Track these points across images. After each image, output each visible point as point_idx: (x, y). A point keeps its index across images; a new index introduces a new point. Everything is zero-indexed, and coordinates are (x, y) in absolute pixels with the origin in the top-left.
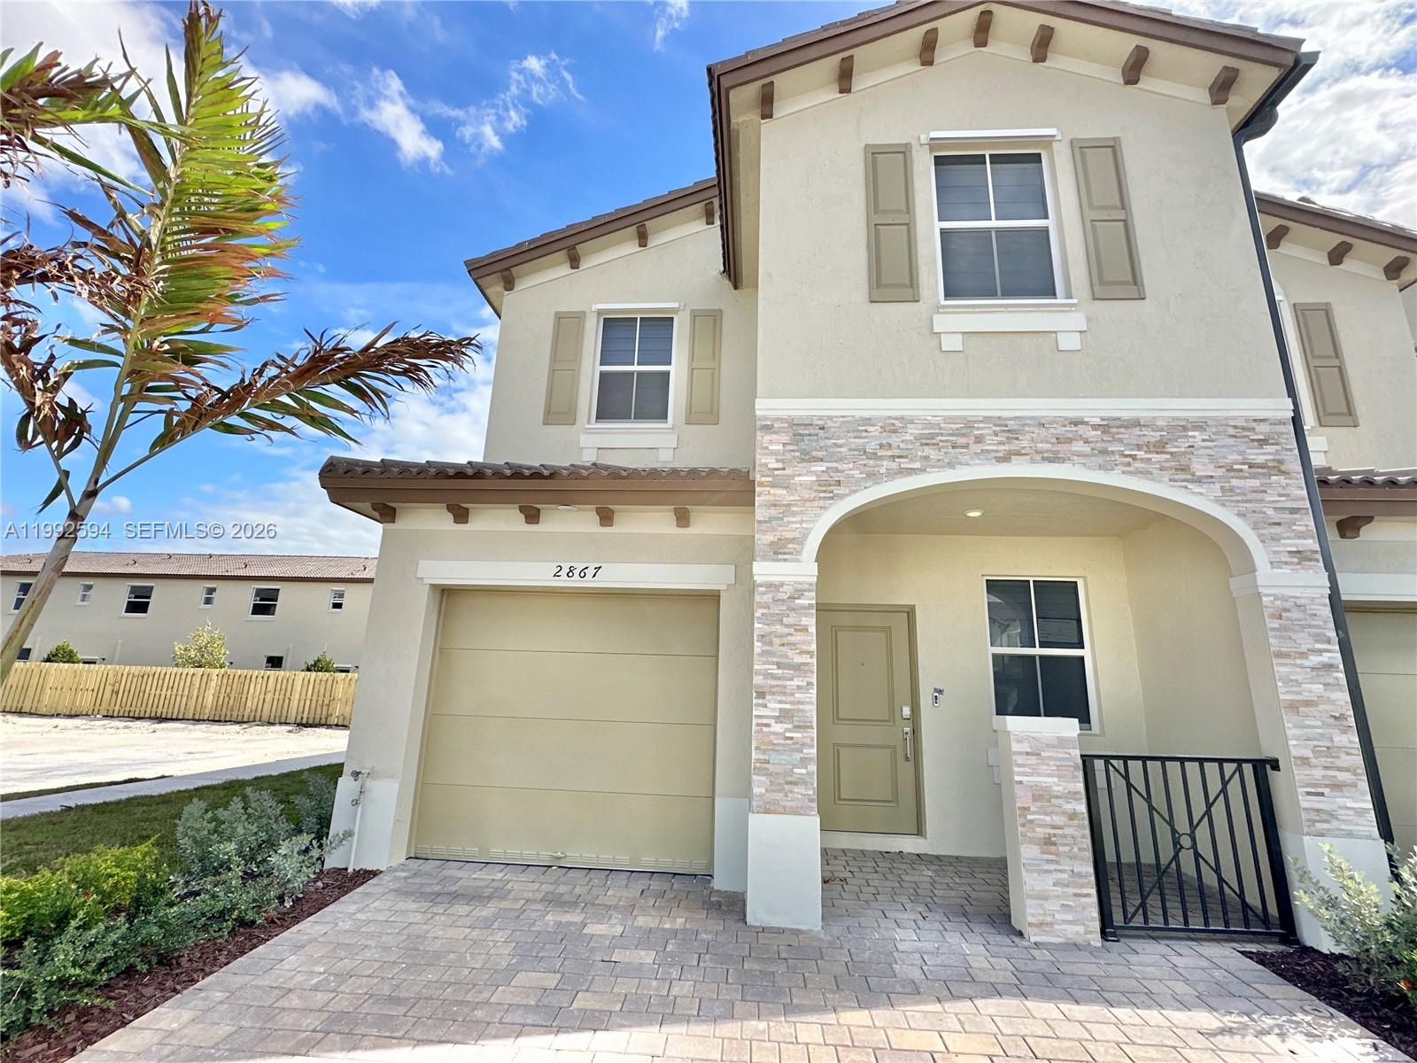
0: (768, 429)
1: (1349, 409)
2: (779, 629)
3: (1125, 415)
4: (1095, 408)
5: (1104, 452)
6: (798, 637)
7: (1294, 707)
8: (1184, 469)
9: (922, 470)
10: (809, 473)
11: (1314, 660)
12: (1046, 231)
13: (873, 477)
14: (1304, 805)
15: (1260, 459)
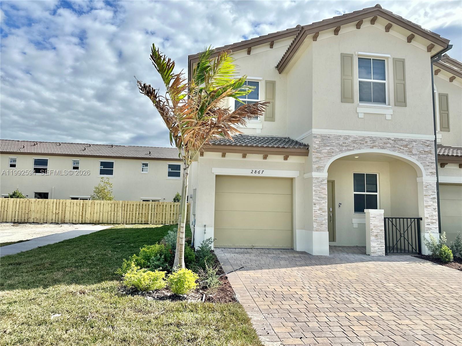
0: (315, 137)
1: (448, 127)
2: (319, 189)
3: (400, 138)
4: (393, 135)
5: (394, 147)
6: (323, 191)
7: (426, 207)
8: (411, 152)
9: (353, 150)
10: (326, 149)
11: (432, 197)
12: (385, 84)
13: (341, 151)
14: (426, 227)
15: (427, 150)
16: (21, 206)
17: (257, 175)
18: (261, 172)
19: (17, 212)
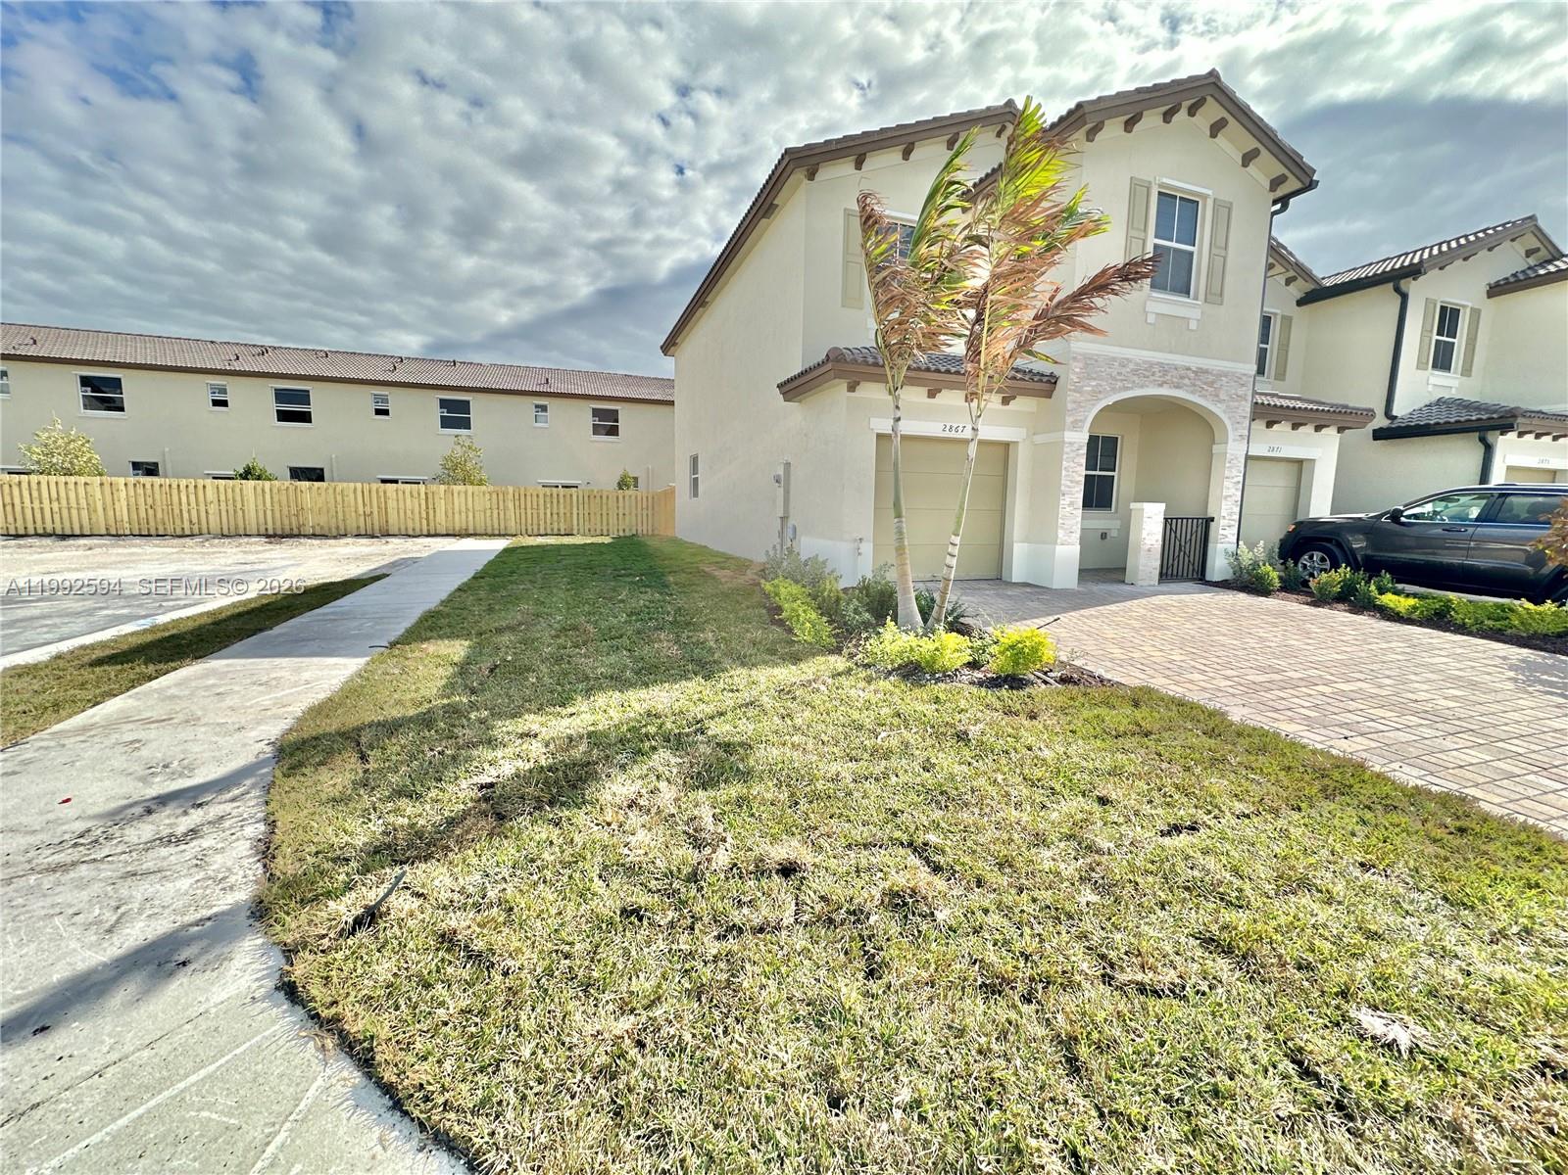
0: (1075, 359)
2: (1072, 464)
3: (1205, 367)
4: (1195, 362)
5: (1194, 385)
6: (1078, 468)
7: (1226, 497)
8: (1217, 396)
9: (1131, 388)
10: (1089, 386)
11: (1236, 480)
12: (1191, 254)
13: (1114, 390)
14: (1217, 532)
15: (1240, 393)
16: (276, 499)
17: (953, 435)
18: (960, 429)
19: (269, 513)
